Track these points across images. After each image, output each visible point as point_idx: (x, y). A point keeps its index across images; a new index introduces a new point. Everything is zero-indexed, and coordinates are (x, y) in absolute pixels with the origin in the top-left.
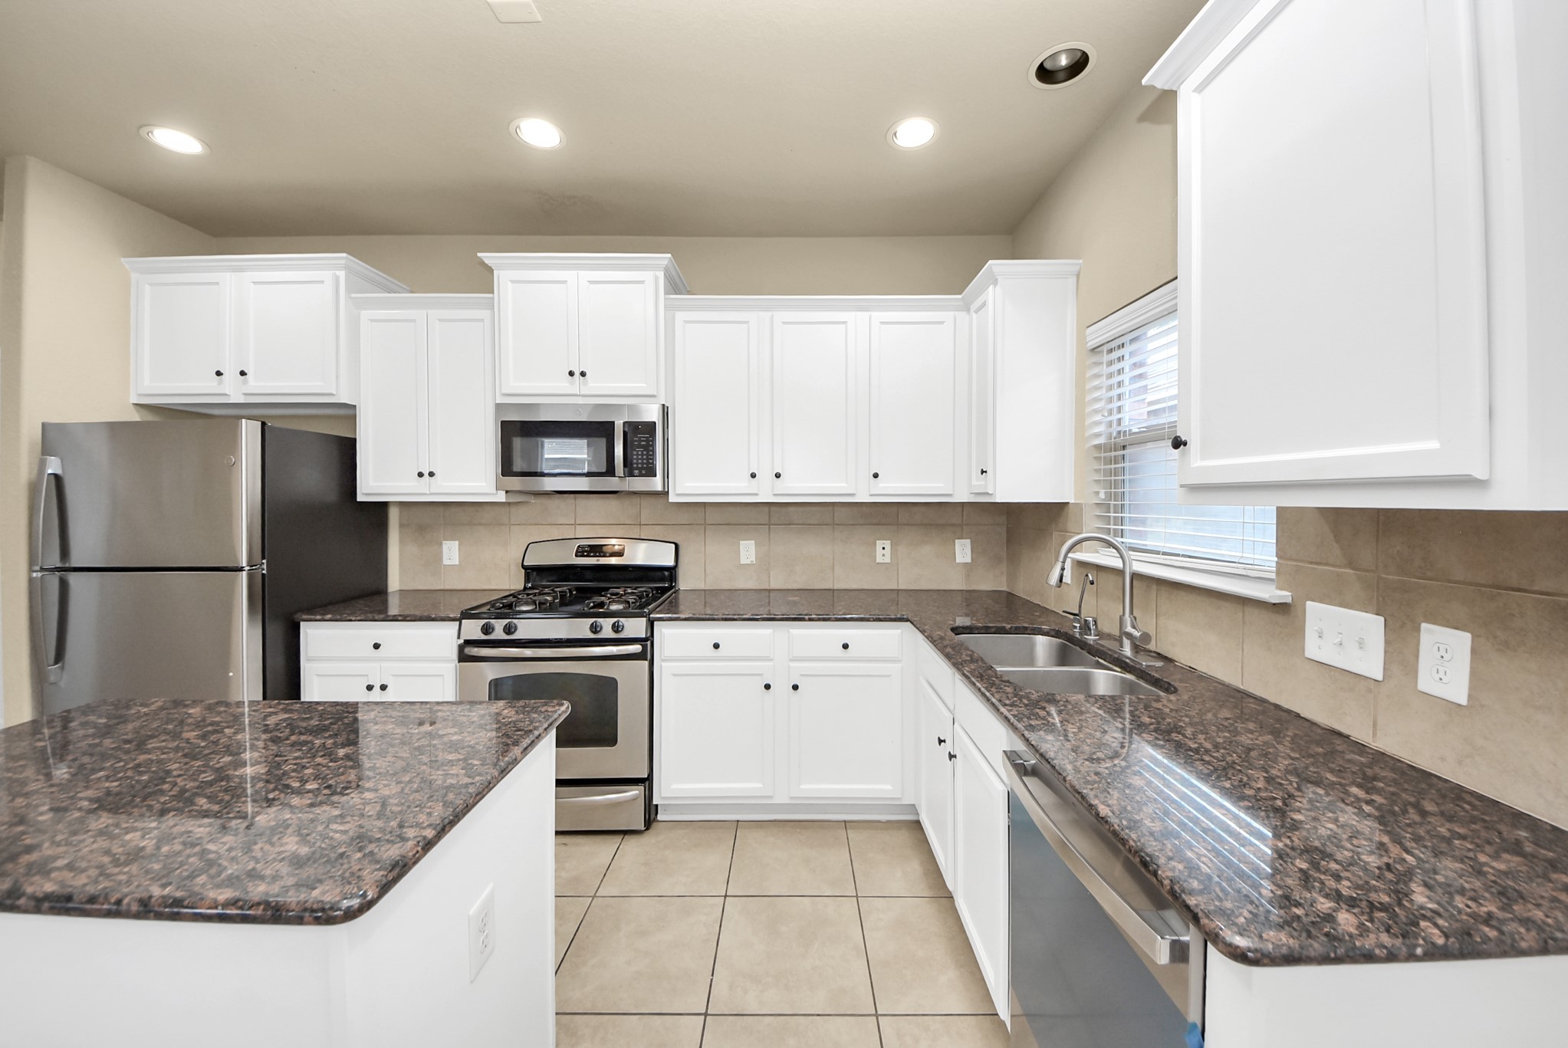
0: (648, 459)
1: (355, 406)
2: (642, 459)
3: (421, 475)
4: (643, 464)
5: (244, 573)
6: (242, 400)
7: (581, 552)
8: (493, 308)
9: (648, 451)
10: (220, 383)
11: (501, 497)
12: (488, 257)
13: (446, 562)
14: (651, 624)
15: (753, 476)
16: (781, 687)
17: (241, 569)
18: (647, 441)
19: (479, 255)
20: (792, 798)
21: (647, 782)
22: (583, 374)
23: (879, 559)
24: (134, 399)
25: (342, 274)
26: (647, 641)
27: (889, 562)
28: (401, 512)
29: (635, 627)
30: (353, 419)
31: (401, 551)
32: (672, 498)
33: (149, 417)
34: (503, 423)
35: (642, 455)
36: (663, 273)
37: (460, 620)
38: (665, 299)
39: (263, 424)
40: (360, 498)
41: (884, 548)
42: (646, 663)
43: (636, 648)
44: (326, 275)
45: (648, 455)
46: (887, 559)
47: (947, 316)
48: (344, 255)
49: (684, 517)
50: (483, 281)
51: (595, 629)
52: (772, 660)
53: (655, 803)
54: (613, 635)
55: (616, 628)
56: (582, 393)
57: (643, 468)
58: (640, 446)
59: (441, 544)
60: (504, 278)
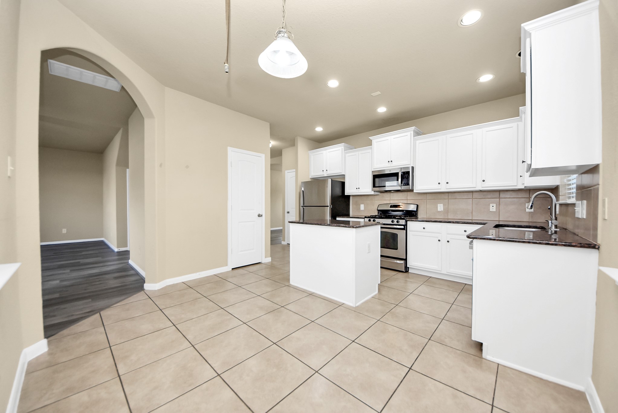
0: (407, 181)
1: (344, 175)
2: (406, 181)
3: (357, 188)
4: (406, 182)
5: (329, 207)
6: (326, 176)
7: (391, 207)
8: (372, 149)
9: (407, 179)
10: (323, 172)
11: (373, 193)
12: (371, 138)
13: (361, 209)
14: (406, 221)
15: (439, 183)
16: (444, 241)
17: (328, 206)
18: (407, 176)
19: (369, 138)
20: (447, 272)
21: (406, 260)
22: (391, 161)
23: (491, 210)
24: (310, 177)
25: (343, 147)
26: (405, 226)
27: (495, 211)
28: (352, 198)
29: (402, 222)
30: (344, 178)
31: (352, 206)
32: (415, 191)
33: (312, 180)
34: (373, 175)
35: (406, 180)
36: (413, 132)
37: (364, 218)
38: (413, 138)
39: (332, 179)
40: (346, 194)
41: (493, 206)
42: (405, 231)
43: (403, 227)
44: (340, 148)
45: (407, 180)
46: (494, 210)
47: (514, 125)
48: (343, 143)
49: (420, 197)
50: (370, 143)
51: (392, 222)
52: (441, 233)
53: (408, 266)
54: (397, 223)
55: (397, 222)
56: (391, 166)
57: (406, 183)
58: (405, 178)
59: (360, 205)
60: (374, 142)
